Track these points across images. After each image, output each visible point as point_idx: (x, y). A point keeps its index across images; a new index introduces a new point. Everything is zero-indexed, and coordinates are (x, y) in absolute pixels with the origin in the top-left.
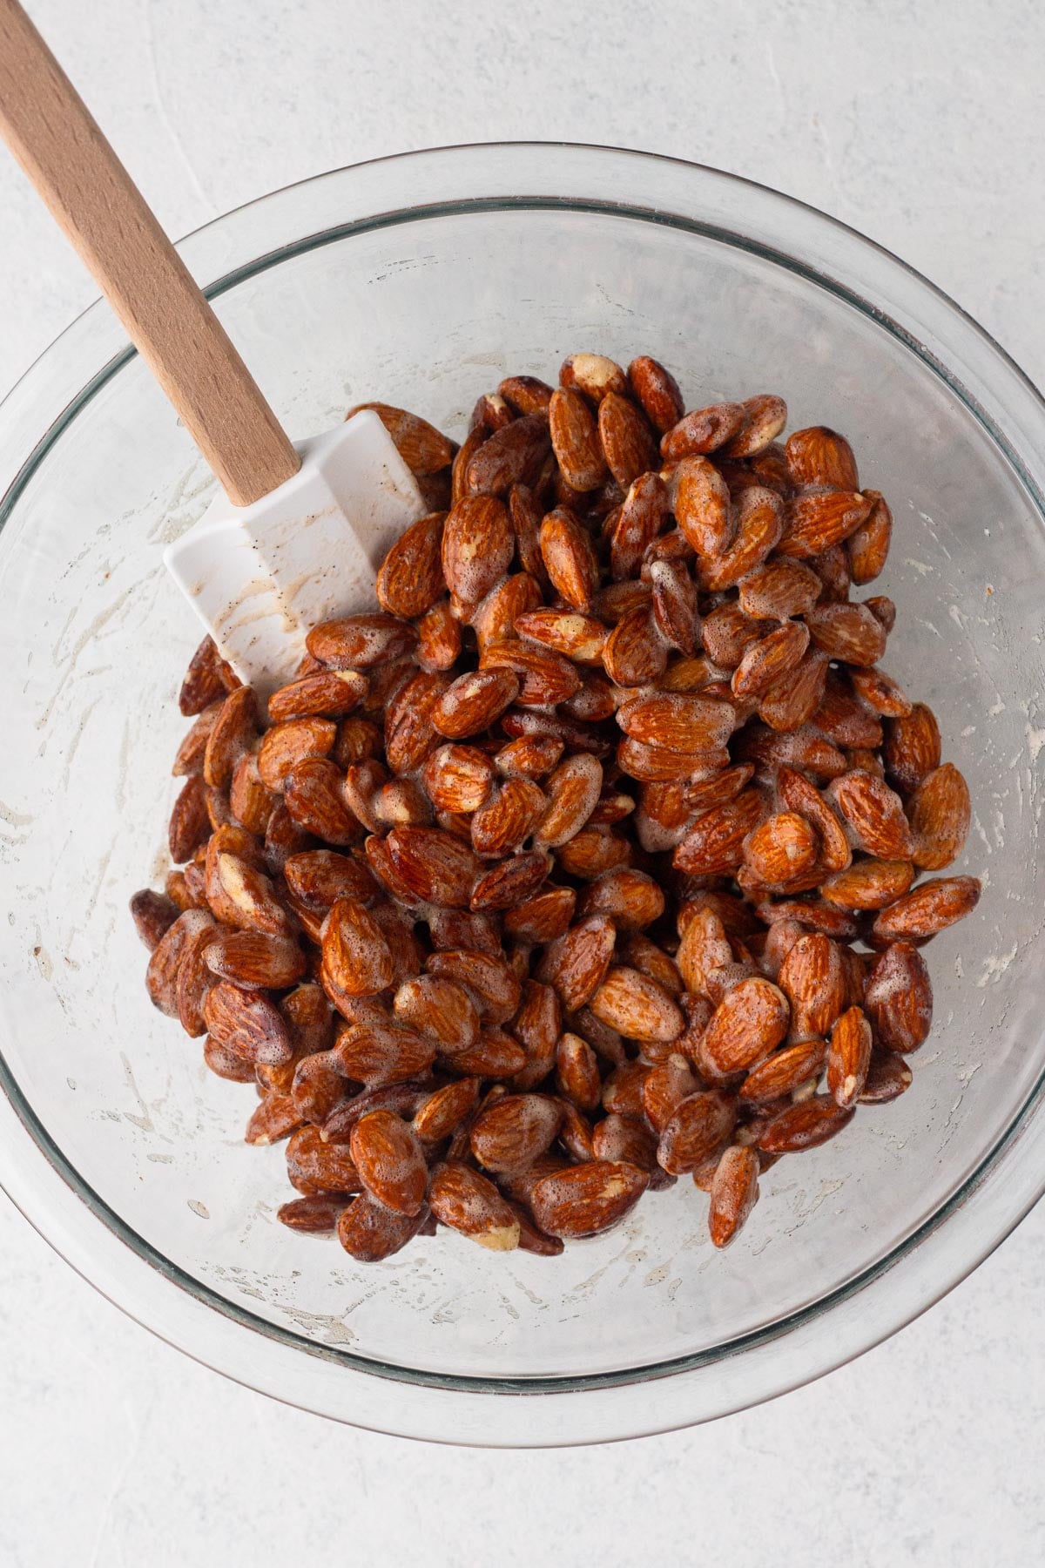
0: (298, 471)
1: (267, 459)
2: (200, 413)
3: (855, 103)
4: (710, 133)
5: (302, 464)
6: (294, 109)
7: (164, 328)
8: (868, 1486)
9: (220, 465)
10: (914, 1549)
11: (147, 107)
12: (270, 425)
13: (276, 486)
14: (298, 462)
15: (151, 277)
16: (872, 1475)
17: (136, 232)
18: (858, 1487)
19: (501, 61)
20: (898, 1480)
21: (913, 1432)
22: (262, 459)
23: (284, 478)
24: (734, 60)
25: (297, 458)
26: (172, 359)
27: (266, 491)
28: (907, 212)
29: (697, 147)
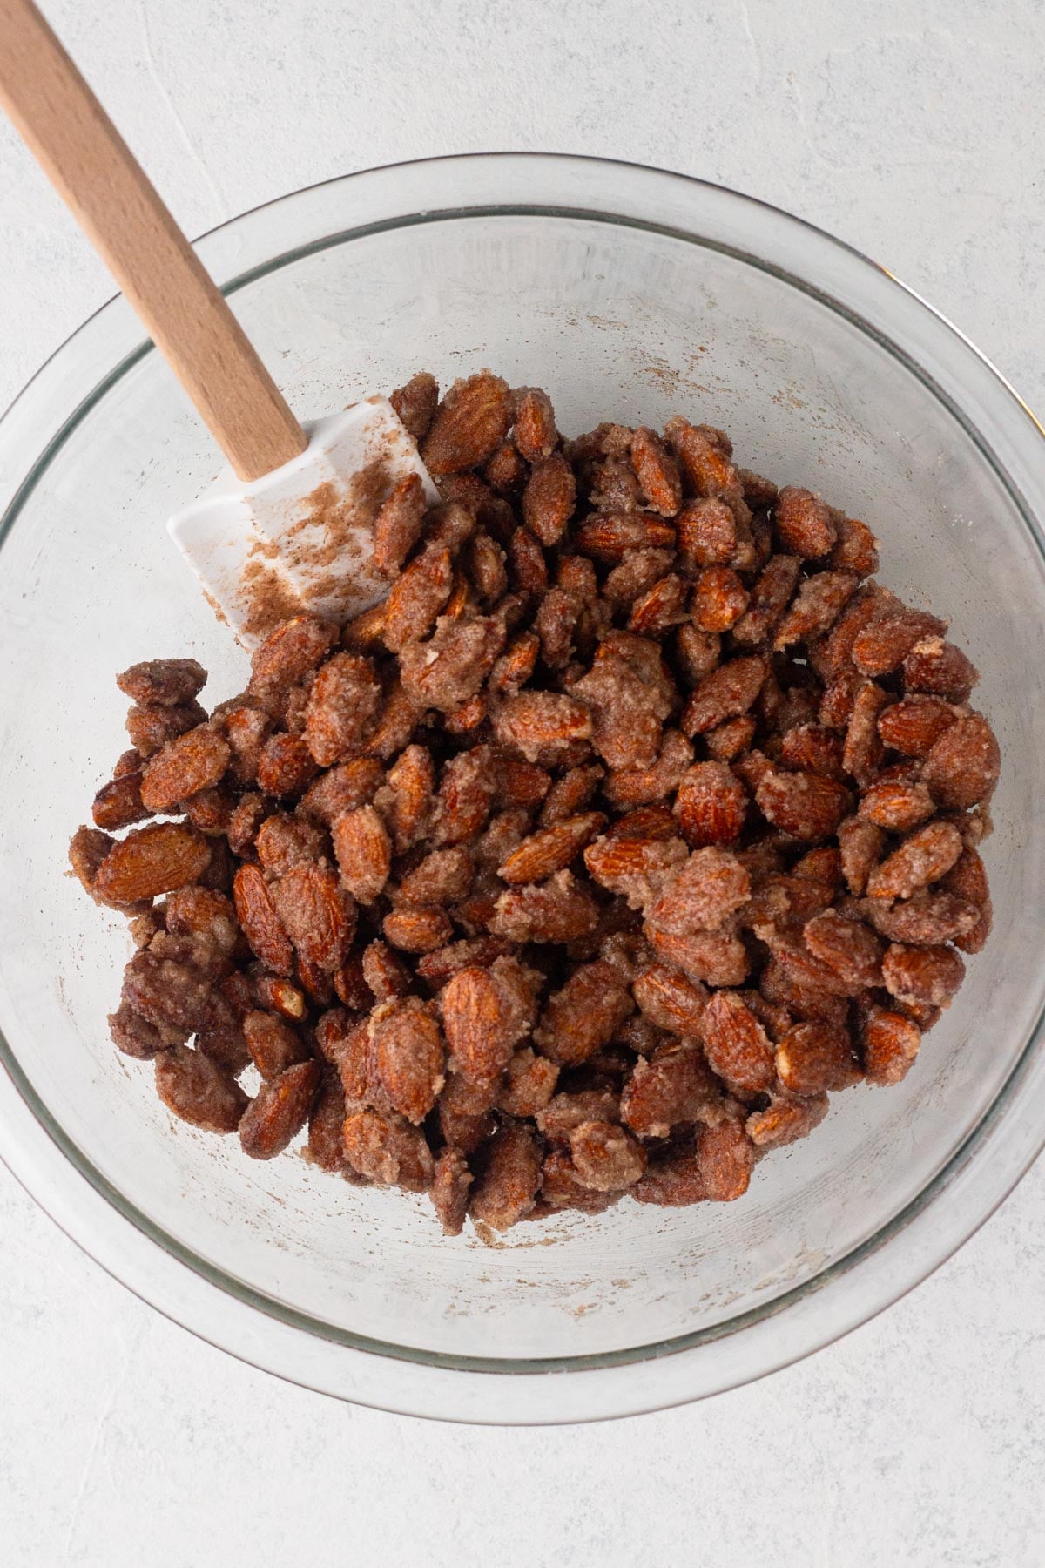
0: (304, 450)
1: (273, 437)
2: (204, 390)
3: (827, 61)
4: (686, 91)
5: (308, 444)
6: (281, 67)
7: (167, 306)
8: (838, 1409)
9: (224, 441)
10: (883, 1471)
11: (138, 65)
12: (275, 404)
13: (281, 464)
14: (305, 442)
15: (155, 256)
16: (843, 1398)
17: (138, 211)
18: (830, 1410)
19: (483, 20)
20: (868, 1403)
21: (882, 1357)
22: (266, 437)
23: (291, 457)
24: (710, 20)
25: (304, 437)
26: (176, 336)
27: (271, 468)
28: (878, 168)
29: (675, 105)
